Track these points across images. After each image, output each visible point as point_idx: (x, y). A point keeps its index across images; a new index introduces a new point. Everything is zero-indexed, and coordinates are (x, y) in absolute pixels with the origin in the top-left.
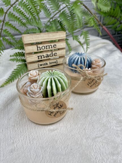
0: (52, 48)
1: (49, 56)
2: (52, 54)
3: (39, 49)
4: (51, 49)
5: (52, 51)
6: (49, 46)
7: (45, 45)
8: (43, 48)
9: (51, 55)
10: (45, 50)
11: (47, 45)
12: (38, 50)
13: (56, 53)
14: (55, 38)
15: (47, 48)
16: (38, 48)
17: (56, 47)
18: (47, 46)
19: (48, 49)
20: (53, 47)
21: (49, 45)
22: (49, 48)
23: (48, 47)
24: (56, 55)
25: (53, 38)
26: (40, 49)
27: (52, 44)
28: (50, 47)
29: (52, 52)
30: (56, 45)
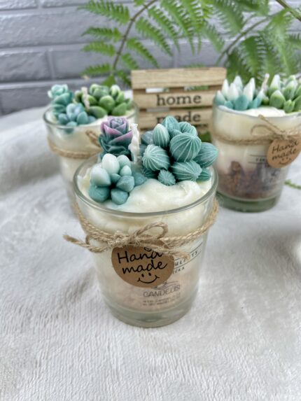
0: (190, 102)
1: (182, 119)
2: (189, 116)
3: (161, 102)
4: (187, 105)
5: (189, 110)
6: (184, 98)
7: (176, 95)
8: (171, 101)
9: (187, 118)
10: (175, 105)
11: (180, 95)
12: (158, 104)
13: (199, 116)
14: (199, 82)
15: (178, 103)
16: (159, 99)
17: (199, 102)
18: (178, 98)
19: (181, 105)
20: (192, 100)
21: (185, 95)
22: (184, 102)
23: (181, 100)
24: (199, 121)
25: (195, 82)
26: (164, 104)
27: (192, 95)
28: (187, 100)
29: (190, 113)
30: (199, 97)
